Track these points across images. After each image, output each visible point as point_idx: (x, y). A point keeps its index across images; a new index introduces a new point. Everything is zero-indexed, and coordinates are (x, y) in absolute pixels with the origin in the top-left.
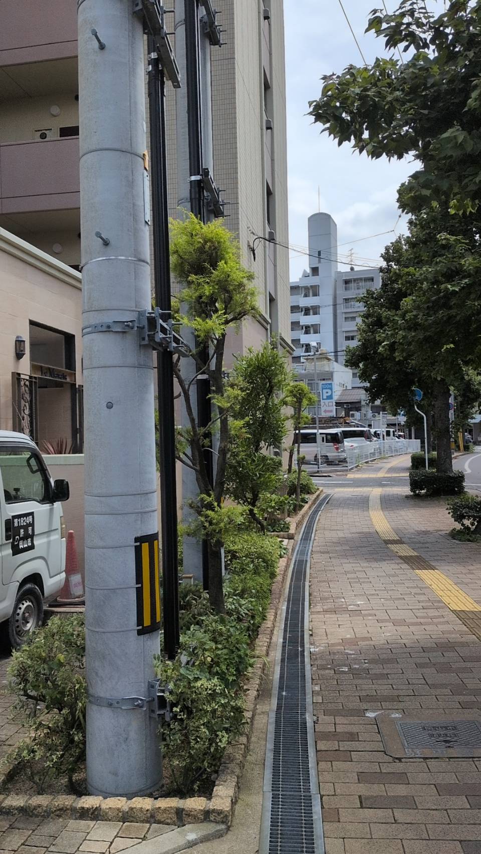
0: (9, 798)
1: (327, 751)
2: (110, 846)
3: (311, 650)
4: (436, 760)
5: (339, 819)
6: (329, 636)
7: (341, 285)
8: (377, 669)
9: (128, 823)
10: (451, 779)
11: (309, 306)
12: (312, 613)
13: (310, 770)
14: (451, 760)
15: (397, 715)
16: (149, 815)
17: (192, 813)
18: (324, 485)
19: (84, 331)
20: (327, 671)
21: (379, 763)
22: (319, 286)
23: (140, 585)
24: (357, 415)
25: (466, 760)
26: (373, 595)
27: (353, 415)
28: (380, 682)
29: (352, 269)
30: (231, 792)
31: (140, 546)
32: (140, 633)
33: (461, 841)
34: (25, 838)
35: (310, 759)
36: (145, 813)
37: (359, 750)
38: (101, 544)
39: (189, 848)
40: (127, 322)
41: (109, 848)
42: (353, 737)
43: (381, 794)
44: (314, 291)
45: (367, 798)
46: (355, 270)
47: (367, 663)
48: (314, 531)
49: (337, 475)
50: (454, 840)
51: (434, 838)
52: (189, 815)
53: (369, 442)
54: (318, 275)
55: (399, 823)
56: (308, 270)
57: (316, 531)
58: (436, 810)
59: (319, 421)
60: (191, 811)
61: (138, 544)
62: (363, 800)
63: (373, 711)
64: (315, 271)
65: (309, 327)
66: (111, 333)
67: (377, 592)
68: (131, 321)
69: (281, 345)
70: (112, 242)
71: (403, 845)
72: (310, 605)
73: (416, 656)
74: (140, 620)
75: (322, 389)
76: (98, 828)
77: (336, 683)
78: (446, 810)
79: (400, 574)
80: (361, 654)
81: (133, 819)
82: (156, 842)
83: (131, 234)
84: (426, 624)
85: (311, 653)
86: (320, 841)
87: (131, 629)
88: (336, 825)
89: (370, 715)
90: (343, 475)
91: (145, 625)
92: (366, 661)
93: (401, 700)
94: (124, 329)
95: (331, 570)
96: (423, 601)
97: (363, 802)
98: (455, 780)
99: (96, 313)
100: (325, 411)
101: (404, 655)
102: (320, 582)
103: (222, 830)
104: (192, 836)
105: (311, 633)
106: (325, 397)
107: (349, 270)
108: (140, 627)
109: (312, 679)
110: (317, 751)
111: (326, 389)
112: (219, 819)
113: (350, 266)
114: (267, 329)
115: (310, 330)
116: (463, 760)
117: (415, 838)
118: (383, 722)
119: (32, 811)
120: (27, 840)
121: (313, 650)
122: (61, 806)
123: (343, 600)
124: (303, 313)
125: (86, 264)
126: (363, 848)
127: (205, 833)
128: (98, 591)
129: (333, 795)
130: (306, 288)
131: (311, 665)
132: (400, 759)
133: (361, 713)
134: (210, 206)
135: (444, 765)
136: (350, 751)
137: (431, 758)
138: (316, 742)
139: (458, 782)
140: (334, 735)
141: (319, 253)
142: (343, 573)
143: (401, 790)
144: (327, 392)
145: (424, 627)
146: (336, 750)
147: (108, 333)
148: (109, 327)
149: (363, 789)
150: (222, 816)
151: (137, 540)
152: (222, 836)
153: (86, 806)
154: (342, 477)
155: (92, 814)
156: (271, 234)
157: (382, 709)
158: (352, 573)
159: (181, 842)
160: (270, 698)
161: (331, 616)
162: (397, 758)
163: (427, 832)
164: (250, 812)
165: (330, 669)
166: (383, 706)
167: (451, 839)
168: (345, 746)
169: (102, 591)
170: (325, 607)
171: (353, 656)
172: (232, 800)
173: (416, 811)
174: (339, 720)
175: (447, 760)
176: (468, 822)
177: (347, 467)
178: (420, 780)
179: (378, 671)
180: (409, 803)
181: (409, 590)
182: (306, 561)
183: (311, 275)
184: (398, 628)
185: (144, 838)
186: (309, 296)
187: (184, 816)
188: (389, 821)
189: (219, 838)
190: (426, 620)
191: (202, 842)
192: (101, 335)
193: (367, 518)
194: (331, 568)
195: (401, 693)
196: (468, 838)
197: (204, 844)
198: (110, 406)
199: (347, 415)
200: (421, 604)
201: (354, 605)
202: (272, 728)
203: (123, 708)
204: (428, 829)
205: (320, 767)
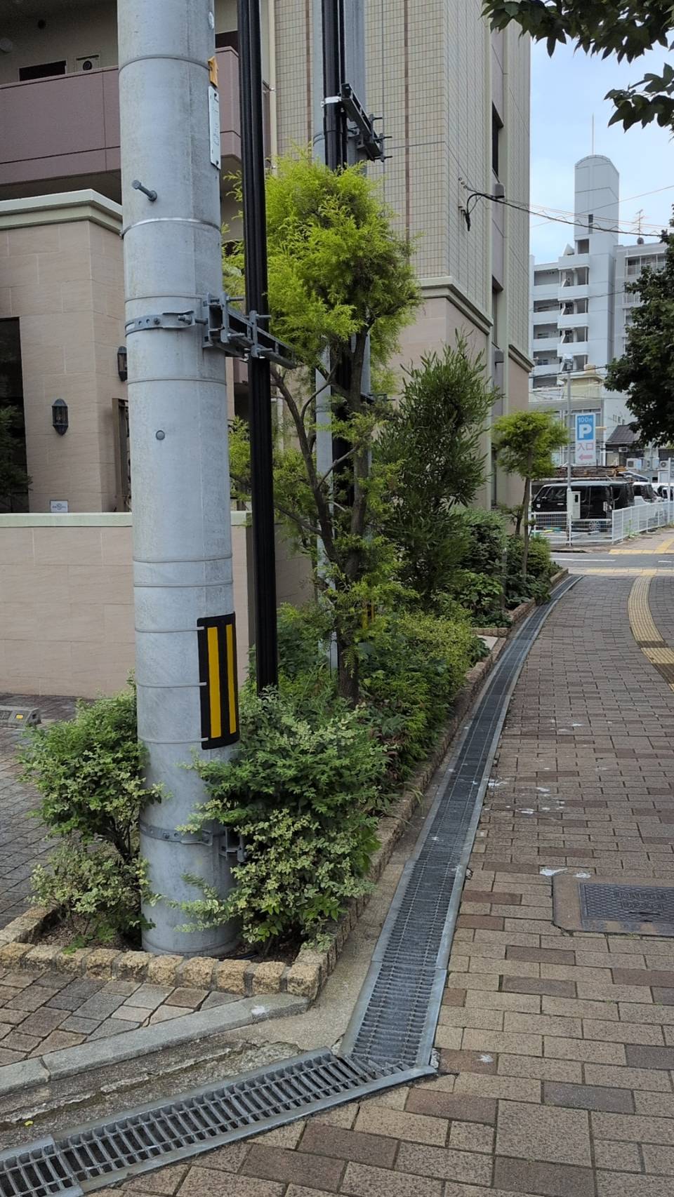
0: (38, 948)
1: (473, 915)
2: (152, 1014)
3: (490, 784)
4: (623, 937)
5: (464, 1002)
6: (519, 768)
7: (622, 267)
8: (574, 814)
9: (182, 989)
10: (636, 963)
11: (572, 299)
12: (503, 736)
13: (442, 938)
14: (644, 938)
15: (584, 875)
16: (209, 980)
17: (264, 981)
18: (572, 564)
19: (128, 328)
20: (504, 813)
21: (540, 935)
22: (588, 269)
23: (204, 684)
24: (637, 462)
25: (666, 939)
26: (597, 715)
27: (631, 464)
28: (573, 830)
29: (640, 241)
30: (321, 958)
31: (206, 631)
32: (205, 746)
33: (626, 1045)
34: (48, 998)
35: (446, 924)
36: (204, 976)
37: (518, 916)
38: (152, 627)
39: (253, 1024)
40: (182, 314)
41: (150, 1017)
42: (515, 899)
43: (531, 975)
44: (581, 276)
45: (509, 980)
46: (645, 242)
47: (563, 805)
48: (539, 627)
49: (594, 550)
50: (618, 1043)
51: (590, 1037)
52: (259, 983)
53: (649, 504)
54: (588, 252)
55: (545, 1015)
56: (574, 246)
57: (543, 627)
58: (604, 1001)
59: (572, 473)
60: (263, 978)
61: (202, 628)
62: (504, 982)
63: (551, 868)
64: (583, 245)
65: (571, 331)
66: (161, 330)
67: (605, 712)
68: (187, 313)
69: (510, 356)
70: (161, 196)
71: (543, 1043)
72: (504, 725)
73: (635, 799)
74: (206, 729)
75: (579, 424)
76: (142, 992)
77: (511, 828)
78: (617, 1003)
79: (646, 689)
80: (558, 792)
81: (187, 983)
82: (211, 1014)
83: (188, 182)
84: (663, 757)
85: (487, 789)
86: (430, 1029)
87: (193, 740)
88: (456, 1010)
89: (547, 872)
90: (604, 550)
91: (213, 736)
92: (562, 803)
93: (595, 855)
94: (178, 324)
95: (547, 681)
96: (667, 727)
97: (503, 985)
98: (641, 964)
99: (141, 301)
100: (582, 457)
101: (619, 797)
102: (528, 695)
103: (301, 1005)
104: (259, 1010)
105: (495, 762)
106: (581, 436)
107: (636, 243)
108: (206, 739)
109: (480, 822)
110: (459, 915)
111: (584, 423)
112: (299, 990)
113: (637, 237)
114: (487, 334)
115: (572, 337)
116: (661, 939)
117: (563, 1035)
118: (561, 882)
119: (62, 966)
120: (50, 1000)
121: (493, 784)
122: (99, 962)
123: (553, 721)
124: (563, 310)
125: (128, 229)
126: (487, 1043)
127: (278, 1007)
128: (150, 689)
129: (465, 972)
130: (569, 273)
131: (484, 804)
132: (571, 933)
133: (535, 869)
134: (360, 143)
135: (631, 943)
136: (505, 918)
137: (616, 934)
138: (461, 903)
139: (644, 968)
140: (488, 895)
141: (591, 217)
142: (564, 685)
143: (560, 973)
144: (585, 429)
145: (659, 760)
146: (486, 915)
147: (156, 331)
148: (157, 322)
149: (509, 968)
150: (303, 987)
151: (201, 622)
152: (301, 1013)
153: (130, 964)
154: (603, 553)
155: (137, 974)
156: (498, 188)
157: (566, 866)
158: (577, 685)
159: (245, 1016)
160: (415, 844)
161: (532, 741)
162: (567, 931)
163: (582, 1029)
164: (347, 986)
165: (508, 810)
166: (568, 861)
167: (612, 1040)
168: (499, 910)
169: (154, 689)
170: (524, 730)
171: (545, 795)
172: (320, 969)
173: (575, 1000)
174: (501, 876)
175: (639, 938)
176: (643, 1021)
177: (611, 538)
178: (592, 961)
179: (573, 816)
180: (570, 990)
181: (654, 710)
182: (517, 667)
183: (576, 251)
184: (621, 761)
185: (198, 1009)
186: (573, 285)
187: (254, 983)
188: (533, 1011)
189: (296, 1014)
190: (664, 752)
191: (271, 1018)
192: (147, 335)
193: (621, 611)
194: (548, 678)
195: (600, 847)
196: (638, 1041)
197: (274, 1021)
198: (160, 436)
199: (623, 463)
200: (664, 730)
201: (567, 728)
202: (405, 882)
203: (183, 842)
204: (585, 1026)
205: (456, 935)
